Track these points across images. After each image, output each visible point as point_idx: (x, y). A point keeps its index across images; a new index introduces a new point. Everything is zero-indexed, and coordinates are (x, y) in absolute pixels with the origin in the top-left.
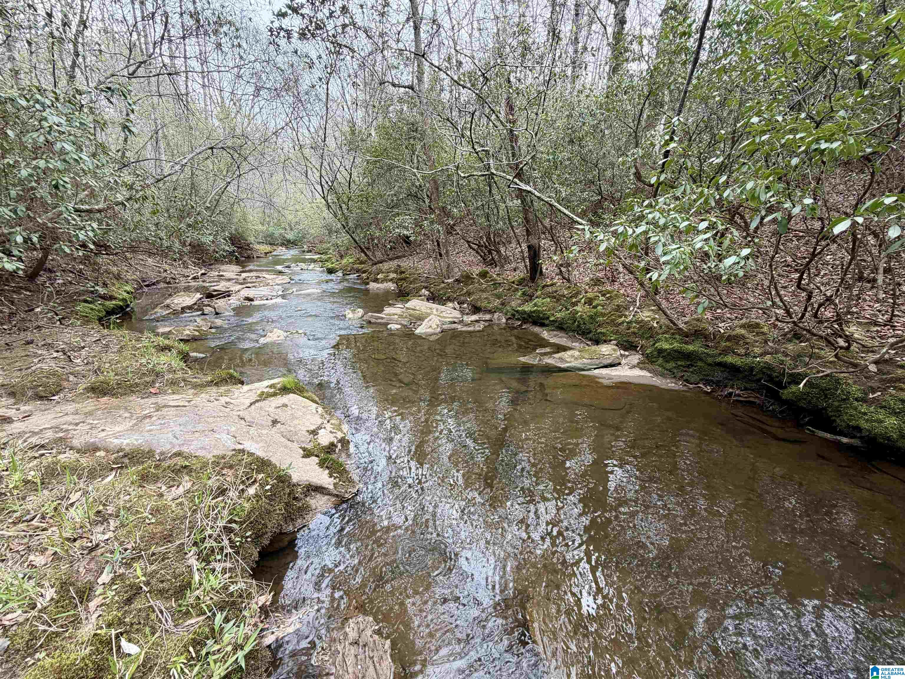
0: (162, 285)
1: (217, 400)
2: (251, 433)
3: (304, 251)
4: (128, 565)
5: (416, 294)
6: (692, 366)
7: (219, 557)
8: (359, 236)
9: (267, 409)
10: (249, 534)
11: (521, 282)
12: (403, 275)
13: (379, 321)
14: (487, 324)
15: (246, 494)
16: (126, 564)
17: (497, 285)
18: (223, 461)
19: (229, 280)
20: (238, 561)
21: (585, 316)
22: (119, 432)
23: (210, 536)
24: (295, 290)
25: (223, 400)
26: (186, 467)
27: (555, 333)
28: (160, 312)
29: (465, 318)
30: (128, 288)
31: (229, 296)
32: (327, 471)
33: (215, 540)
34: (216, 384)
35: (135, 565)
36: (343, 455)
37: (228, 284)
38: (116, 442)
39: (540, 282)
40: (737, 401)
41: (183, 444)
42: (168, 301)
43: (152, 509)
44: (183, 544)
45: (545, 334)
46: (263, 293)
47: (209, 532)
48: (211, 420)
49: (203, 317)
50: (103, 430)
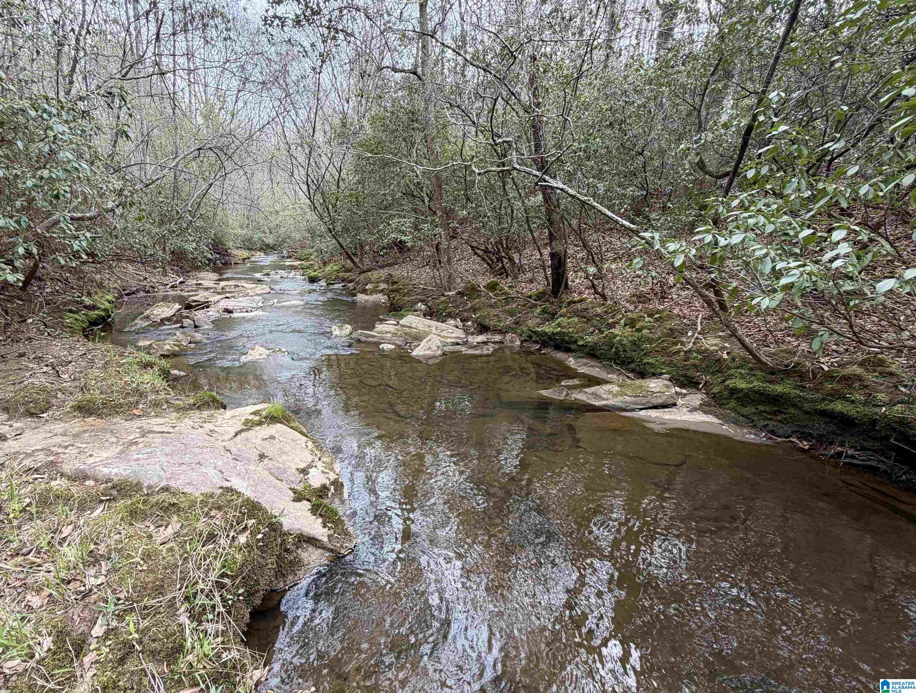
0: (142, 294)
1: (201, 427)
2: (238, 468)
3: (283, 257)
4: (120, 617)
5: (411, 308)
6: (781, 413)
7: (210, 616)
8: (346, 241)
9: (253, 441)
10: (241, 591)
11: (540, 296)
12: (395, 286)
13: (370, 339)
14: (497, 347)
15: (236, 543)
16: (118, 615)
17: (508, 299)
18: (211, 500)
19: (207, 289)
20: (230, 623)
21: (625, 342)
22: (107, 458)
23: (202, 591)
24: (276, 301)
25: (208, 426)
26: (174, 505)
27: (584, 360)
28: (140, 323)
29: (470, 339)
30: (109, 297)
31: (208, 307)
32: (320, 520)
33: (207, 596)
34: (199, 408)
35: (127, 618)
36: (336, 500)
37: (206, 294)
38: (105, 470)
39: (566, 298)
40: (849, 464)
41: (170, 478)
42: (147, 312)
43: (143, 554)
44: (174, 598)
45: (571, 362)
46: (243, 304)
47: (201, 586)
48: (196, 450)
49: (181, 330)
50: (91, 456)
